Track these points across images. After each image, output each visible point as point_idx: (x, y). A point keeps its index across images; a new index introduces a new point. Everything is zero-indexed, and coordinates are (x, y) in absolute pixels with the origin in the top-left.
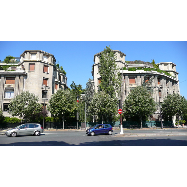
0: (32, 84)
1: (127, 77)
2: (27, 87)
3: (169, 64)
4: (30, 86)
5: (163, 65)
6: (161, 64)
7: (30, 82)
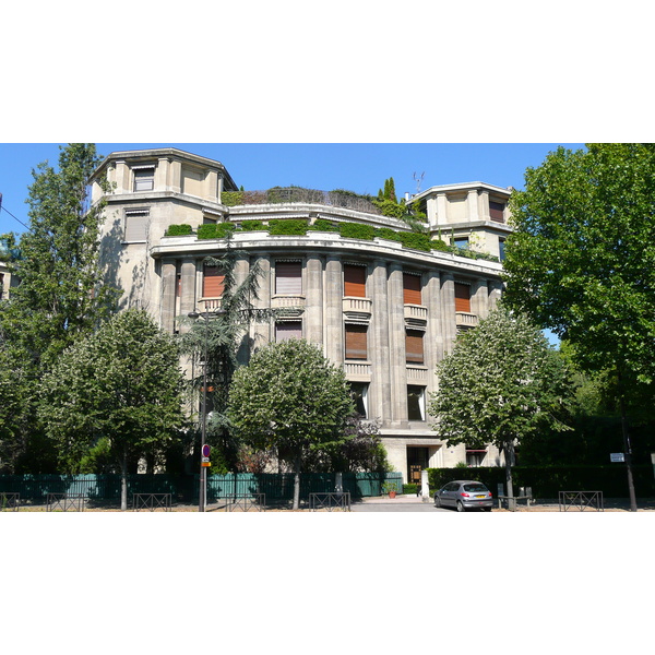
1: (188, 267)
3: (473, 195)
5: (442, 198)
6: (434, 195)
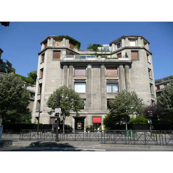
0: (139, 76)
2: (133, 79)
4: (136, 78)
7: (136, 73)
